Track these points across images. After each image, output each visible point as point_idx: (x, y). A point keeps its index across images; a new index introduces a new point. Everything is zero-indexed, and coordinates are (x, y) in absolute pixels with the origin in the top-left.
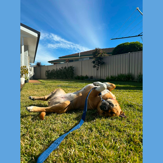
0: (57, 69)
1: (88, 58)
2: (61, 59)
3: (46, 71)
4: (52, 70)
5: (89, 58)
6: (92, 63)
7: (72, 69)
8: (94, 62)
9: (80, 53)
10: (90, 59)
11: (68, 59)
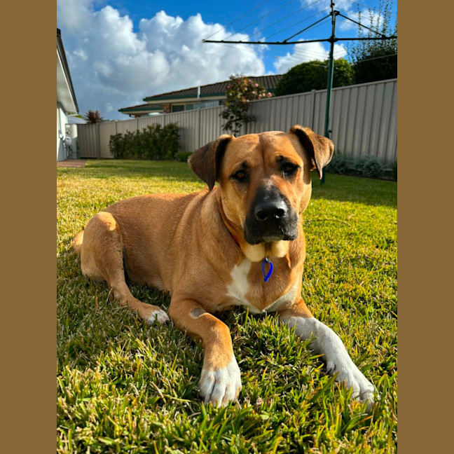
0: (138, 131)
1: (215, 103)
2: (152, 104)
3: (112, 137)
4: (126, 135)
5: (218, 102)
6: (222, 116)
7: (173, 133)
8: (225, 115)
9: (201, 87)
10: (220, 104)
11: (170, 104)
